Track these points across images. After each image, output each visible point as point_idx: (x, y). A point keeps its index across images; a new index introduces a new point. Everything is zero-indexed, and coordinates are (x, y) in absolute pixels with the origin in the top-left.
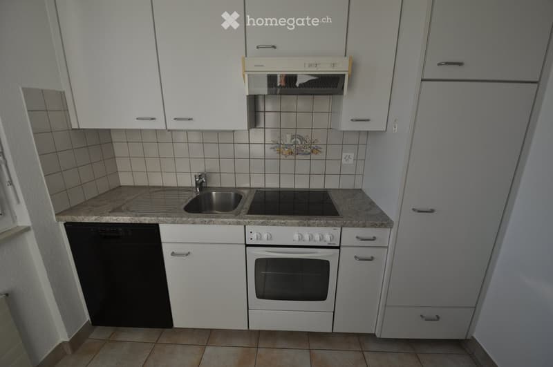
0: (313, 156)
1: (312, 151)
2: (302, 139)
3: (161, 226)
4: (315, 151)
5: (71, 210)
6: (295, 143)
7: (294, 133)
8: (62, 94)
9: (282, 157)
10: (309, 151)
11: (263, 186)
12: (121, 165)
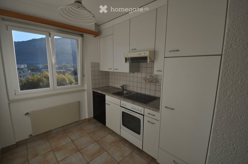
0: (157, 84)
1: (156, 82)
2: (153, 77)
3: (106, 95)
4: (157, 82)
5: (95, 89)
6: (151, 78)
7: (150, 75)
8: (99, 63)
9: (147, 83)
10: (155, 82)
11: (140, 92)
12: (110, 81)
